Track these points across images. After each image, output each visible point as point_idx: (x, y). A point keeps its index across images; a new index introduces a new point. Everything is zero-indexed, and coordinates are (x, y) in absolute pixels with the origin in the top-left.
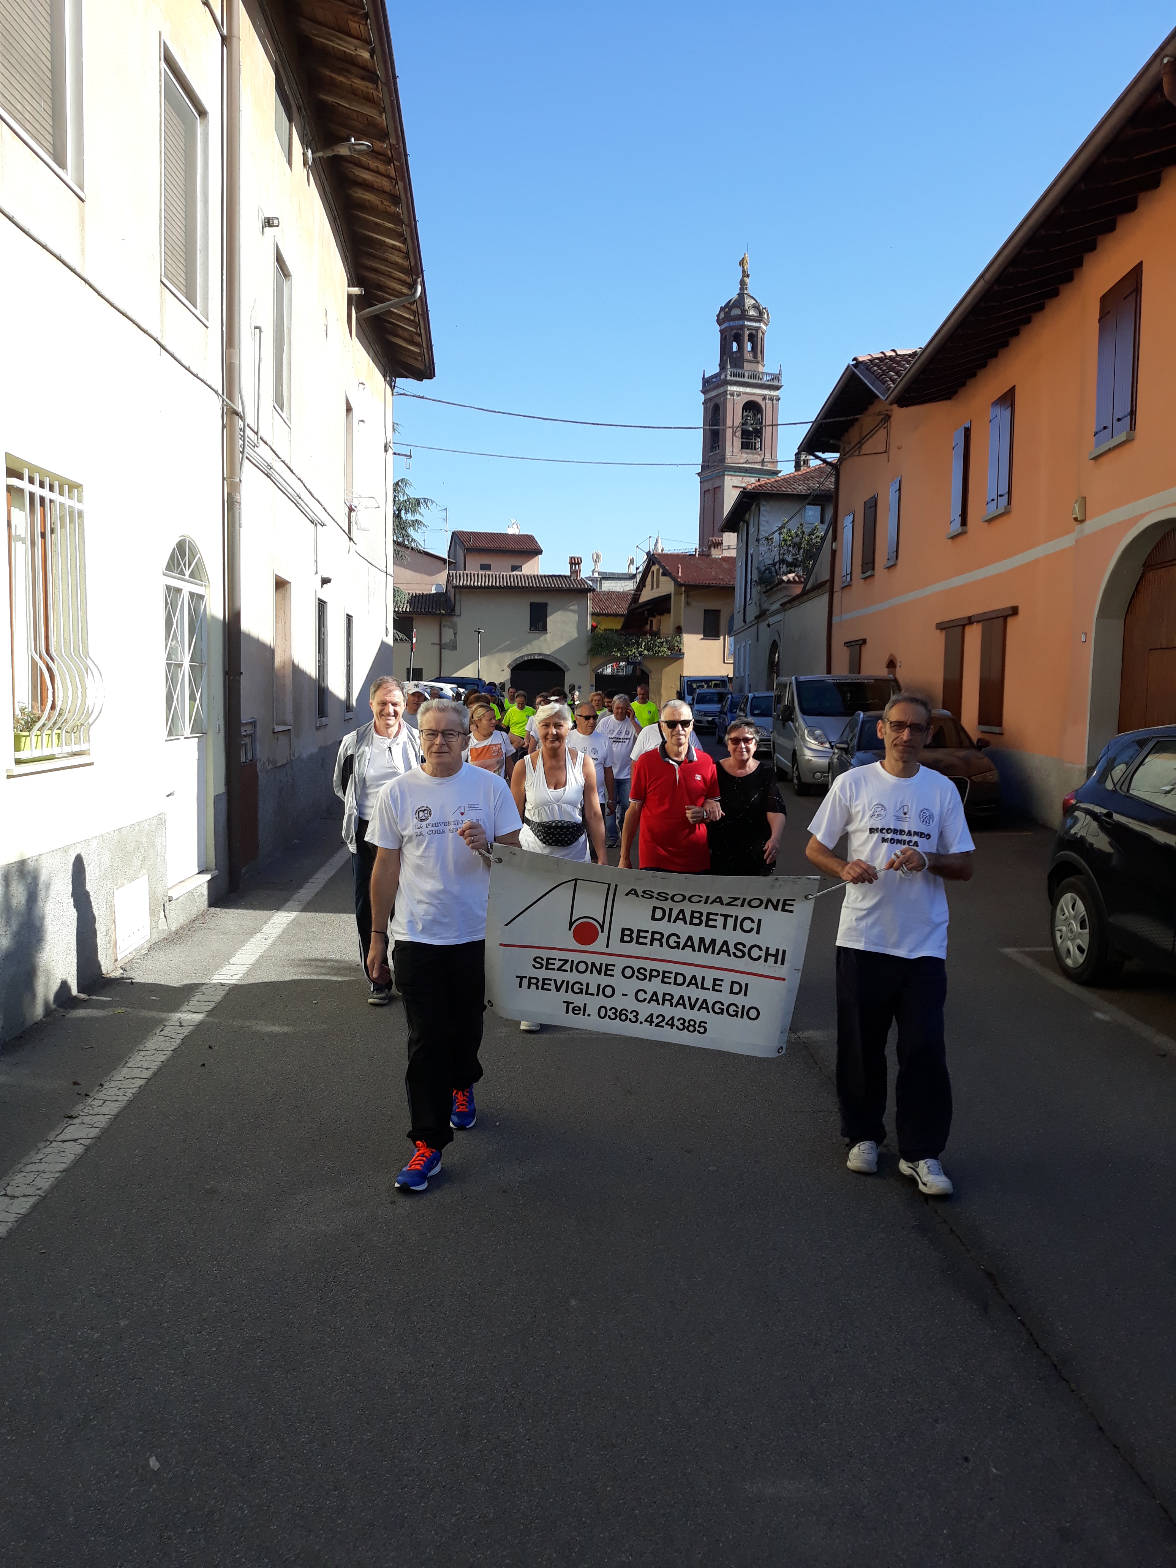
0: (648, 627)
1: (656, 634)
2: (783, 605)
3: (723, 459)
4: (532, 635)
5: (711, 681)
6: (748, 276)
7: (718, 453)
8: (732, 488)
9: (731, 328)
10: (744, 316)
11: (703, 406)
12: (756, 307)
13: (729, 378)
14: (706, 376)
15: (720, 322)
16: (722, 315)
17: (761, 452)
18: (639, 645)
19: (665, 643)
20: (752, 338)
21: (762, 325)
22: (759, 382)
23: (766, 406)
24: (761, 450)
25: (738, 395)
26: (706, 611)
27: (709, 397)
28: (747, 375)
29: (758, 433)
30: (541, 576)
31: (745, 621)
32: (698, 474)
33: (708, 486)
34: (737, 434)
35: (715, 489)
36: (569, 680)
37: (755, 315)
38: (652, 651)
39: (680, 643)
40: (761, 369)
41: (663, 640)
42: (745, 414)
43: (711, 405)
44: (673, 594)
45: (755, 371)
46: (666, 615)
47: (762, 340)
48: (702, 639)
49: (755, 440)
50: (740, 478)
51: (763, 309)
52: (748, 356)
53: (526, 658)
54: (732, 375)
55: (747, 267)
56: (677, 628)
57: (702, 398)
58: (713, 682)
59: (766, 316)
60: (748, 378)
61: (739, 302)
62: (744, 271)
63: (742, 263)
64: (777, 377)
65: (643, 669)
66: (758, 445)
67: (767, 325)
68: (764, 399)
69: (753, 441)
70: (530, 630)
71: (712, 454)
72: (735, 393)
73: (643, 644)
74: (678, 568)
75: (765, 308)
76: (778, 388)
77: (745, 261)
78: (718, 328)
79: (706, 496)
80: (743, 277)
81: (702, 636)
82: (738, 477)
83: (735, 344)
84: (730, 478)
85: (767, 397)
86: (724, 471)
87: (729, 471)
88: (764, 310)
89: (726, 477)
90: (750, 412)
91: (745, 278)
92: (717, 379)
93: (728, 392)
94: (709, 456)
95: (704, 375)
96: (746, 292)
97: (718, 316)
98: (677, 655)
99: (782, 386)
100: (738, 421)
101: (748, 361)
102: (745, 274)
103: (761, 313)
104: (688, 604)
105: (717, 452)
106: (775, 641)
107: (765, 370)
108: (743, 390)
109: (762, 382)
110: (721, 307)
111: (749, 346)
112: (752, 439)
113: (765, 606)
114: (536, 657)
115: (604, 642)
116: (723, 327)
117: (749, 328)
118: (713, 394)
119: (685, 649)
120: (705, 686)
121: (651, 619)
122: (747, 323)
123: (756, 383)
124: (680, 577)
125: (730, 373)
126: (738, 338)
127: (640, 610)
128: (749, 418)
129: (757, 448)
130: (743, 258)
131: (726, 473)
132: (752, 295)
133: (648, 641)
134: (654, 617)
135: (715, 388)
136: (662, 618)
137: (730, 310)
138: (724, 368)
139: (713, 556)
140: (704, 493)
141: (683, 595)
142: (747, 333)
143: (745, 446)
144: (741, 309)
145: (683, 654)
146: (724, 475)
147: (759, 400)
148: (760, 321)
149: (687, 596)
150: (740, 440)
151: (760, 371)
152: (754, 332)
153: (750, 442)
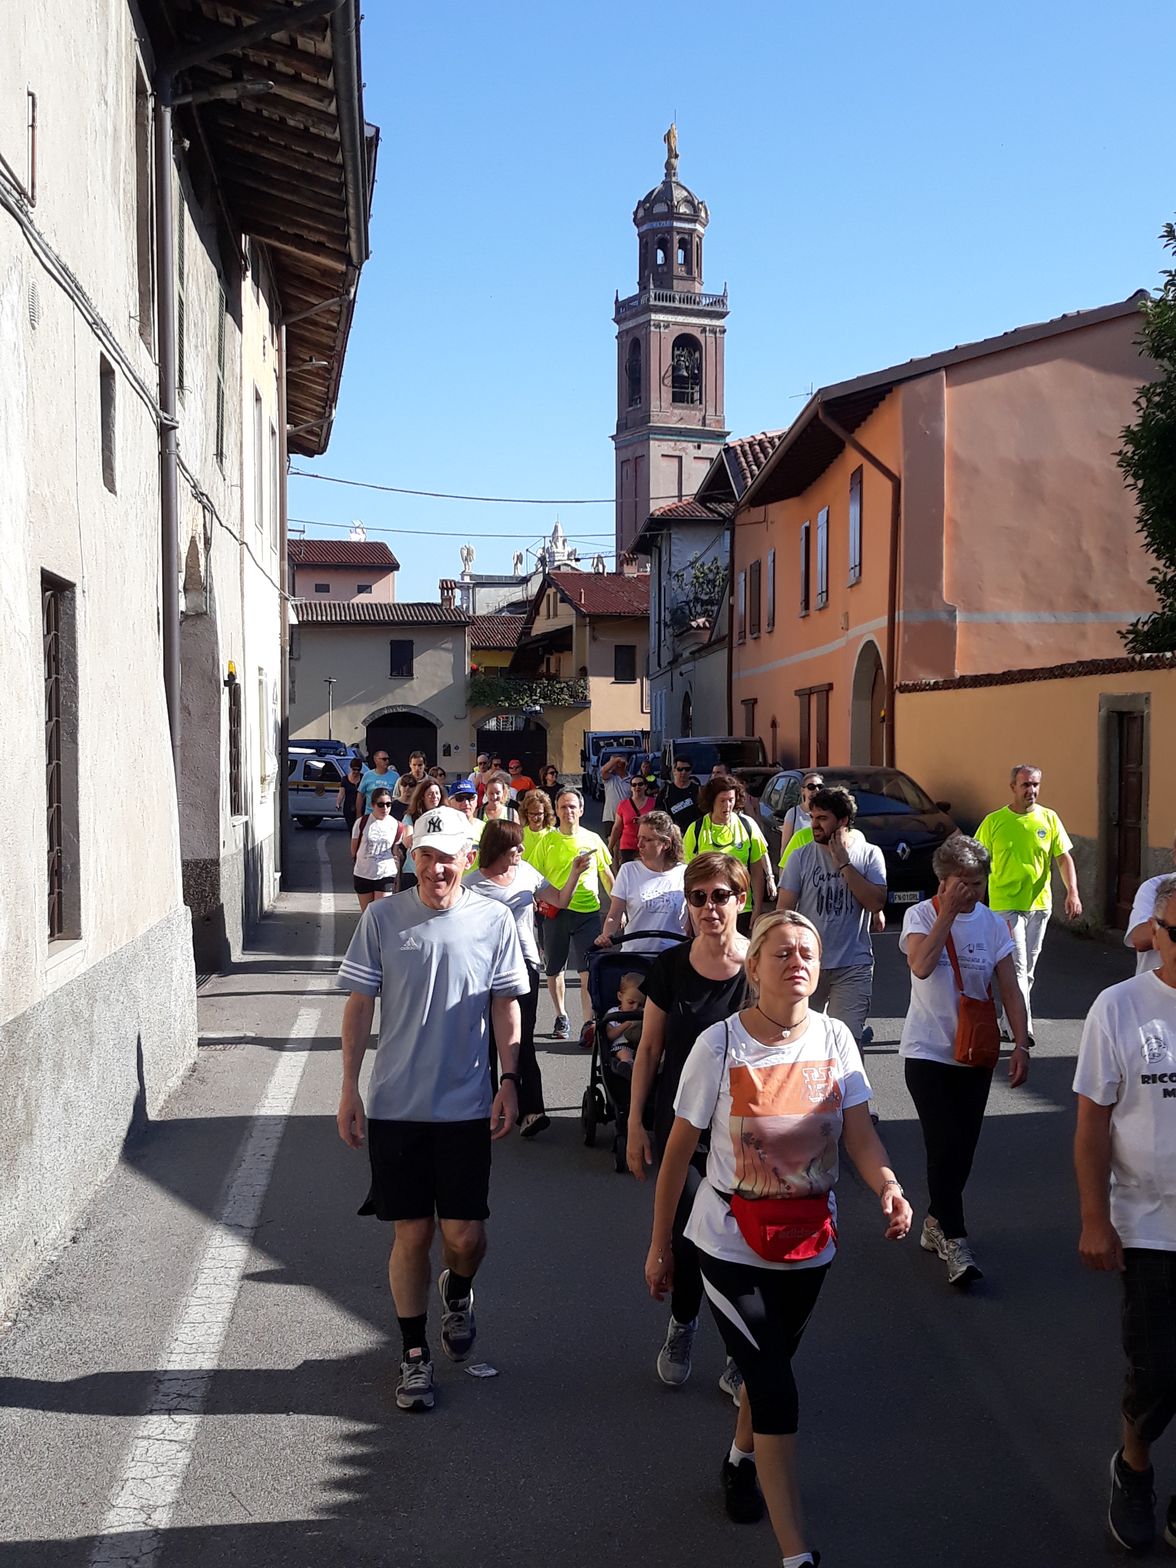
0: (544, 668)
1: (553, 678)
2: (692, 653)
3: (647, 418)
4: (394, 682)
5: (623, 737)
6: (677, 156)
7: (640, 408)
8: (661, 458)
9: (654, 231)
10: (672, 214)
11: (616, 341)
12: (689, 201)
13: (652, 302)
14: (620, 299)
15: (637, 222)
16: (641, 213)
17: (700, 406)
18: (532, 692)
19: (565, 689)
20: (684, 244)
21: (698, 227)
22: (696, 307)
23: (707, 341)
24: (701, 403)
25: (667, 327)
26: (618, 648)
27: (624, 328)
28: (677, 297)
29: (696, 379)
30: (403, 605)
31: (659, 665)
32: (613, 437)
33: (628, 454)
34: (666, 382)
35: (636, 458)
36: (442, 738)
37: (688, 212)
38: (550, 700)
39: (586, 688)
40: (698, 288)
41: (563, 685)
42: (677, 352)
43: (628, 340)
44: (574, 626)
45: (689, 292)
46: (567, 653)
47: (699, 247)
48: (613, 683)
49: (692, 389)
50: (672, 444)
51: (699, 203)
52: (680, 271)
53: (386, 712)
54: (657, 298)
55: (676, 144)
56: (580, 670)
57: (615, 329)
58: (625, 739)
59: (703, 214)
60: (680, 302)
61: (664, 194)
62: (670, 150)
63: (668, 137)
64: (721, 300)
65: (539, 722)
66: (697, 396)
67: (705, 226)
68: (704, 331)
69: (690, 390)
70: (391, 675)
71: (631, 408)
72: (662, 324)
73: (538, 690)
74: (581, 593)
75: (702, 203)
76: (722, 315)
77: (672, 135)
78: (636, 230)
79: (625, 469)
80: (670, 157)
81: (613, 679)
82: (670, 443)
83: (660, 254)
84: (657, 443)
85: (708, 328)
86: (650, 434)
87: (655, 434)
88: (700, 206)
89: (652, 442)
90: (683, 350)
91: (673, 160)
92: (637, 302)
93: (652, 323)
94: (628, 412)
95: (617, 297)
96: (674, 179)
97: (635, 213)
98: (582, 704)
99: (728, 313)
100: (667, 362)
101: (681, 278)
102: (672, 154)
103: (696, 210)
104: (594, 638)
105: (639, 406)
106: (687, 693)
107: (704, 290)
108: (673, 320)
109: (700, 307)
110: (639, 201)
111: (680, 255)
112: (688, 388)
113: (679, 650)
114: (400, 710)
115: (487, 688)
116: (645, 228)
117: (680, 231)
118: (631, 324)
119: (592, 696)
120: (615, 744)
121: (547, 656)
122: (676, 224)
123: (692, 309)
124: (584, 606)
125: (653, 296)
126: (664, 245)
127: (533, 646)
128: (683, 359)
129: (695, 398)
130: (669, 131)
131: (651, 436)
132: (683, 184)
133: (544, 687)
134: (552, 654)
135: (635, 316)
136: (562, 656)
137: (652, 207)
138: (645, 288)
139: (626, 575)
140: (621, 464)
141: (588, 628)
142: (677, 238)
143: (678, 398)
144: (668, 205)
145: (590, 702)
146: (648, 439)
147: (696, 333)
148: (695, 221)
149: (593, 629)
150: (671, 390)
151: (696, 291)
152: (686, 237)
153: (684, 393)
